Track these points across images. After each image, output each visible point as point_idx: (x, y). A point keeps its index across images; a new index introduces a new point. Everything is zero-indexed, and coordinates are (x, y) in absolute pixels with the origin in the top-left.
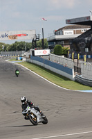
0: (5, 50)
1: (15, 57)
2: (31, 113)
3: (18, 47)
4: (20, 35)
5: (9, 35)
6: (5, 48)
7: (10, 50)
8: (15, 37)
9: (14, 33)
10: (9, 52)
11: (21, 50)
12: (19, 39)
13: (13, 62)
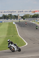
0: (30, 17)
1: (34, 20)
2: (12, 47)
3: (36, 16)
4: (36, 11)
5: (32, 11)
6: (30, 16)
7: (32, 17)
8: (34, 12)
9: (34, 10)
10: (32, 18)
11: (37, 17)
12: (36, 13)
13: (34, 22)
